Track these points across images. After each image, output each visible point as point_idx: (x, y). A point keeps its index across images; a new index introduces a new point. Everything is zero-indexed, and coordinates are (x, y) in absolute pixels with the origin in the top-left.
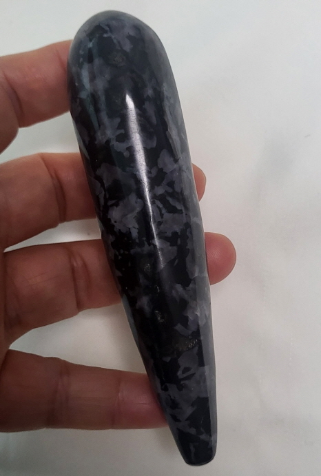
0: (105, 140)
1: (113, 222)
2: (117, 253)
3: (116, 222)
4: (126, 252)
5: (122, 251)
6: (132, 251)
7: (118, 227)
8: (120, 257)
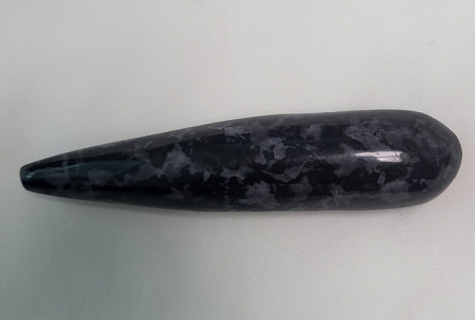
0: (332, 193)
1: (256, 184)
2: (226, 182)
3: (256, 188)
4: (226, 192)
5: (227, 188)
6: (226, 197)
7: (251, 189)
8: (222, 184)
